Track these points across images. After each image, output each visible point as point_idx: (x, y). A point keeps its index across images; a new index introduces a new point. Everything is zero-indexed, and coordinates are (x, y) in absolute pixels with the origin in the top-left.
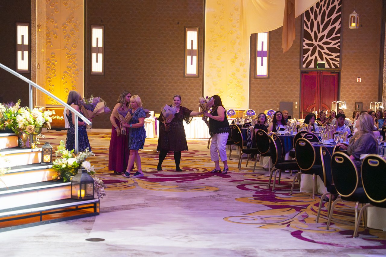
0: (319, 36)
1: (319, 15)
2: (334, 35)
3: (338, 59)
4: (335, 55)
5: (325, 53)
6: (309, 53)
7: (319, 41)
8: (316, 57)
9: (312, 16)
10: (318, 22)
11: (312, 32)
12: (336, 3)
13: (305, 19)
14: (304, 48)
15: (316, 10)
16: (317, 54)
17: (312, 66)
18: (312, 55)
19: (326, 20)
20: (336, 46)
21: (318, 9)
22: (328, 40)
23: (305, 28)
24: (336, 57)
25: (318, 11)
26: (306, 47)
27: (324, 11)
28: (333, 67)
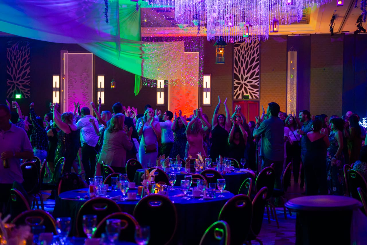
0: (245, 77)
1: (244, 63)
2: (254, 77)
3: (258, 93)
4: (255, 90)
5: (249, 89)
6: (238, 89)
7: (245, 80)
8: (243, 92)
9: (240, 64)
10: (244, 68)
11: (239, 74)
12: (255, 55)
13: (235, 66)
14: (235, 85)
15: (242, 61)
16: (243, 89)
17: (240, 97)
18: (240, 90)
19: (249, 67)
20: (256, 84)
21: (243, 59)
22: (251, 80)
23: (235, 72)
24: (257, 91)
25: (243, 60)
26: (236, 85)
27: (248, 61)
28: (254, 98)
